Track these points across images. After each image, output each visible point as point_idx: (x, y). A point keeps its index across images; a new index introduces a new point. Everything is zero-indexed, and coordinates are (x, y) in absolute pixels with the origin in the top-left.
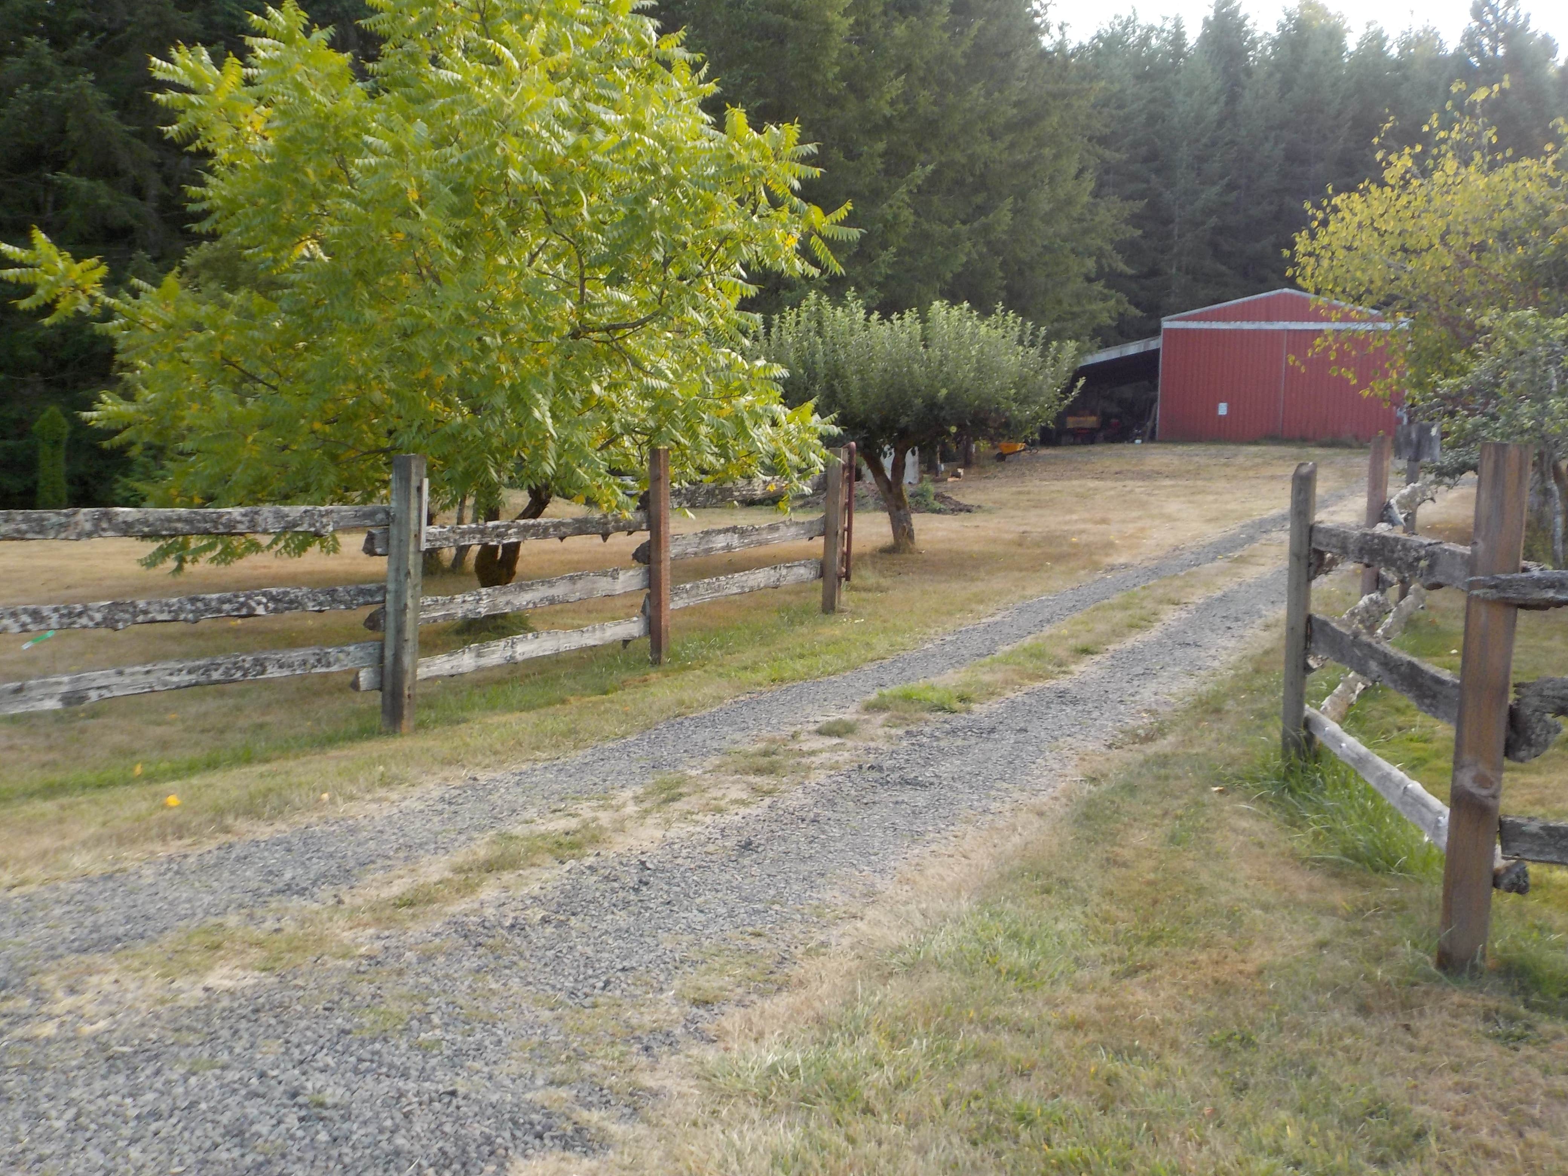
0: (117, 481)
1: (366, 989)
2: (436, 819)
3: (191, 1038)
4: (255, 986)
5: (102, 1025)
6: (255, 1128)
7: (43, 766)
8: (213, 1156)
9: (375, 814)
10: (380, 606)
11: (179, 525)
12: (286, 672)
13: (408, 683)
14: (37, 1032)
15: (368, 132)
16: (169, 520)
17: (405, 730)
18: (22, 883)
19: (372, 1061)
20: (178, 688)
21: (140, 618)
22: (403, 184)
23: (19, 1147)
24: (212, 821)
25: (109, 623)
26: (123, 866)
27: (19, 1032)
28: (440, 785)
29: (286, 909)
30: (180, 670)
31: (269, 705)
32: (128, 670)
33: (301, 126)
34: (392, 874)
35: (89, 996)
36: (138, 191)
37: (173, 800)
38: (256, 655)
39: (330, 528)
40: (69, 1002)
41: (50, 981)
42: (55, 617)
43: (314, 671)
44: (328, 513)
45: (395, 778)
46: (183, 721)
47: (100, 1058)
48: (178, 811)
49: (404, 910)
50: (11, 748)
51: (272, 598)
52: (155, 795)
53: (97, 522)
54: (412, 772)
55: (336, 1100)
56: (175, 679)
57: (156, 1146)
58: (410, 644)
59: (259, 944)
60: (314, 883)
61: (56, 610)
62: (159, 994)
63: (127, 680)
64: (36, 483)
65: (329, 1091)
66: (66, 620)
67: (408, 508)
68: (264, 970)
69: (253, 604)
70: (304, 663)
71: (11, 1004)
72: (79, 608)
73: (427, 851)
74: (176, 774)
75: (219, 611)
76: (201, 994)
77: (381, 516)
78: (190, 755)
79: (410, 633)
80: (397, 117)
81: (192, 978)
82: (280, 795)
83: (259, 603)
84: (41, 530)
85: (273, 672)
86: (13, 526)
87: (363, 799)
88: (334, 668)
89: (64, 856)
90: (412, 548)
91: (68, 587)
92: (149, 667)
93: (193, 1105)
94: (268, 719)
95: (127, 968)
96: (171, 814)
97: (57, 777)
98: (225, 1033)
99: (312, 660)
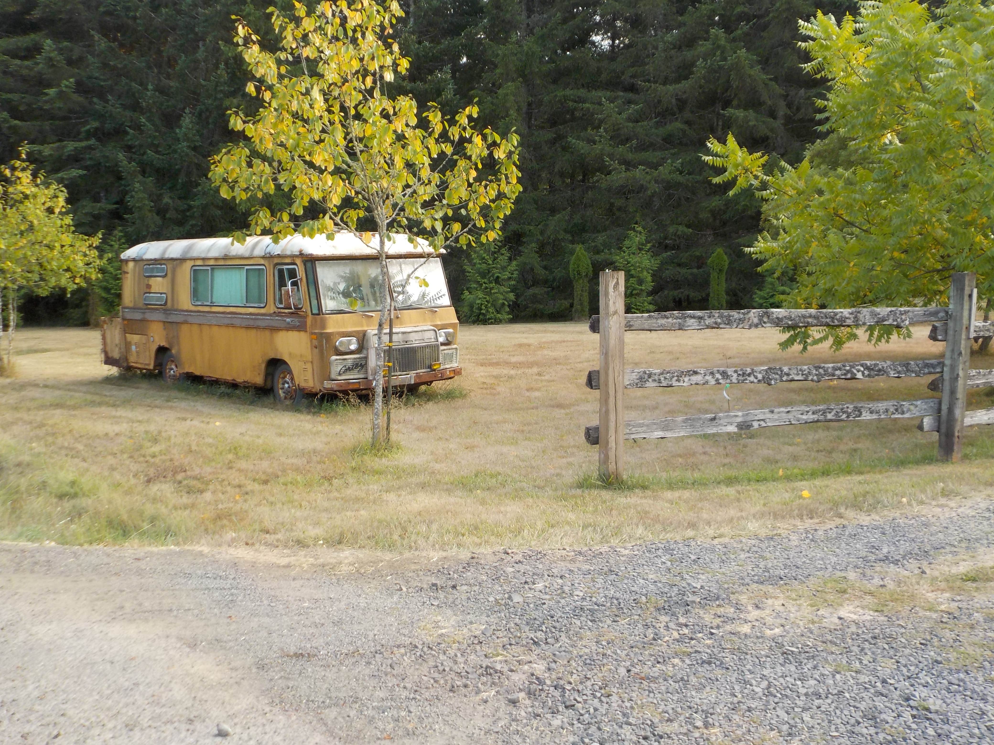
0: (756, 293)
1: (948, 635)
2: (985, 523)
3: (834, 649)
4: (871, 621)
5: (777, 631)
6: (883, 716)
7: (724, 465)
8: (857, 729)
9: (940, 515)
10: (938, 375)
11: (810, 320)
12: (875, 416)
13: (957, 428)
14: (739, 629)
15: (938, 55)
16: (804, 317)
17: (954, 460)
18: (720, 536)
19: (959, 685)
20: (806, 423)
21: (785, 378)
22: (963, 87)
23: (735, 700)
24: (831, 509)
25: (766, 381)
26: (779, 532)
27: (728, 628)
28: (985, 499)
29: (887, 572)
30: (808, 412)
31: (859, 437)
32: (776, 410)
33: (892, 56)
34: (958, 557)
35: (767, 612)
36: (772, 114)
37: (806, 494)
38: (856, 404)
39: (907, 322)
40: (754, 614)
41: (743, 599)
42: (735, 375)
43: (893, 416)
44: (906, 312)
45: (952, 492)
46: (805, 443)
47: (778, 652)
48: (810, 501)
49: (969, 584)
50: (705, 453)
51: (868, 368)
52: (793, 489)
53: (761, 318)
54: (964, 488)
55: (937, 708)
56: (804, 417)
57: (819, 715)
58: (960, 401)
59: (871, 593)
60: (904, 557)
61: (736, 371)
62: (810, 617)
63: (776, 417)
64: (708, 295)
65: (931, 701)
66: (741, 378)
67: (962, 309)
68: (877, 611)
69: (855, 371)
70: (887, 411)
71: (722, 609)
72: (749, 370)
73: (982, 544)
74: (803, 477)
75: (833, 375)
76: (837, 621)
77: (942, 314)
78: (811, 465)
79: (960, 394)
80: (960, 42)
81: (830, 610)
82: (874, 497)
83: (858, 371)
84: (729, 322)
85: (866, 416)
86: (713, 320)
87: (930, 504)
88: (907, 415)
89: (743, 522)
90: (964, 336)
91: (730, 358)
92: (789, 409)
93: (840, 693)
94: (859, 446)
95: (788, 597)
96: (805, 502)
97: (732, 473)
98: (856, 649)
99: (892, 409)
